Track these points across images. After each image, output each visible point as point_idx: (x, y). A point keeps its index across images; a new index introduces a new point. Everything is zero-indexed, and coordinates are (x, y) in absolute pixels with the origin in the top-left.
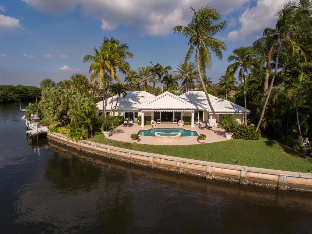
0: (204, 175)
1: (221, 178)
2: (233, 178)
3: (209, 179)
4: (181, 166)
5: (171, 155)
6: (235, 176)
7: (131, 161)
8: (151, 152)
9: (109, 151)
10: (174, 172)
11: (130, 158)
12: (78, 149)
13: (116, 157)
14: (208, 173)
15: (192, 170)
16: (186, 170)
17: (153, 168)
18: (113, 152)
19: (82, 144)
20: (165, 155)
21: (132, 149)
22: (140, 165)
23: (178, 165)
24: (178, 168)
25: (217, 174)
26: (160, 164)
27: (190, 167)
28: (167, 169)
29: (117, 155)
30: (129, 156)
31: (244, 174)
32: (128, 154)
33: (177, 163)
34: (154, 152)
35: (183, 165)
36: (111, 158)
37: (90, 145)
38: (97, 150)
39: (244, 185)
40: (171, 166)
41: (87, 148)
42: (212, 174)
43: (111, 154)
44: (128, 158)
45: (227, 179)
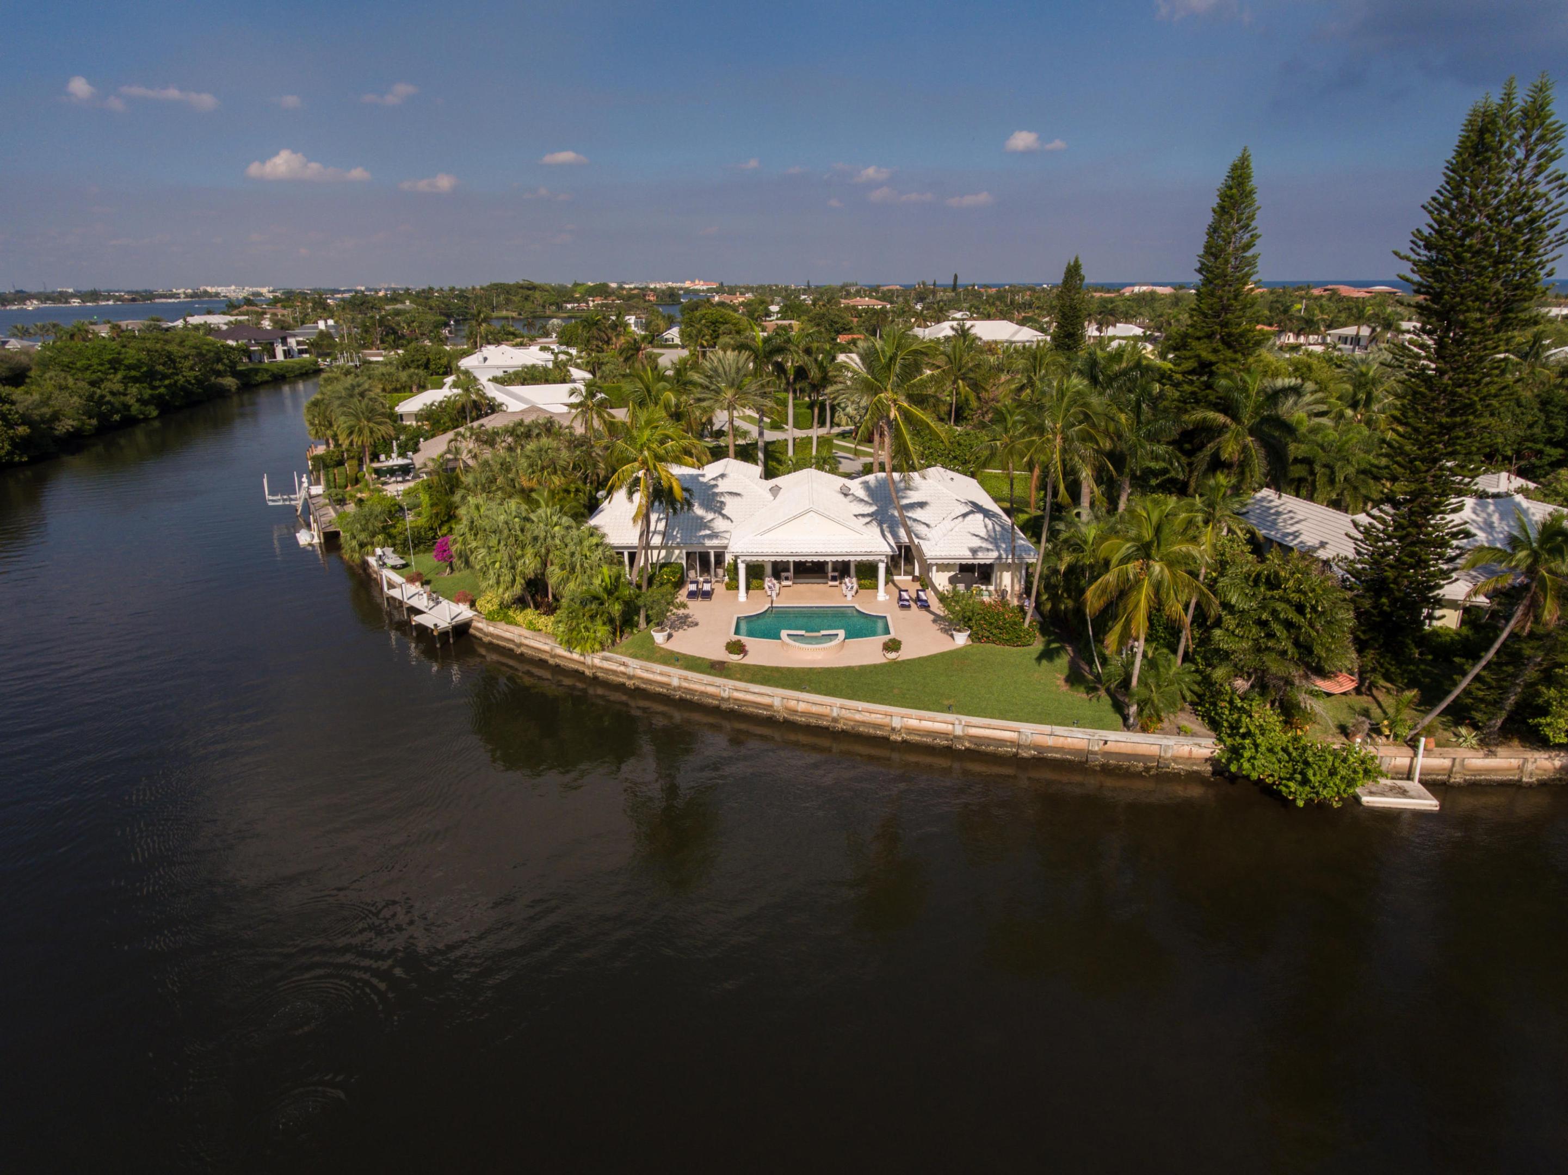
0: (885, 734)
1: (917, 738)
2: (940, 738)
3: (895, 742)
4: (841, 715)
5: (819, 693)
6: (945, 735)
7: (731, 706)
8: (777, 687)
9: (675, 682)
10: (827, 728)
11: (729, 698)
12: (588, 672)
13: (694, 695)
14: (893, 729)
15: (864, 723)
16: (852, 723)
17: (781, 720)
18: (685, 684)
19: (597, 662)
20: (808, 692)
21: (732, 679)
22: (751, 713)
23: (835, 714)
24: (835, 720)
25: (910, 731)
26: (797, 711)
27: (858, 717)
28: (813, 721)
29: (696, 691)
30: (725, 695)
31: (959, 731)
32: (725, 691)
33: (832, 710)
34: (784, 686)
35: (844, 713)
36: (681, 697)
37: (624, 664)
38: (641, 678)
39: (960, 750)
40: (820, 716)
41: (615, 672)
42: (903, 731)
43: (679, 688)
44: (723, 699)
45: (929, 740)
